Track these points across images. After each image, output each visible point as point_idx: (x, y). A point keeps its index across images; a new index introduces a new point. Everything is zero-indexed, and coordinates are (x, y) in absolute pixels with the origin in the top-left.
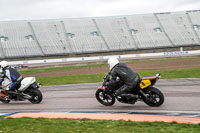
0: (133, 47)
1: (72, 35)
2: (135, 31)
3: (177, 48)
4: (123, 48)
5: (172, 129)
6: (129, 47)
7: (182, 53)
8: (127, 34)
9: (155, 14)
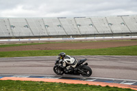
0: (46, 34)
1: (13, 27)
2: (48, 26)
3: (69, 36)
4: (41, 35)
5: (88, 89)
6: (44, 35)
7: (71, 39)
8: (43, 27)
9: (58, 18)
